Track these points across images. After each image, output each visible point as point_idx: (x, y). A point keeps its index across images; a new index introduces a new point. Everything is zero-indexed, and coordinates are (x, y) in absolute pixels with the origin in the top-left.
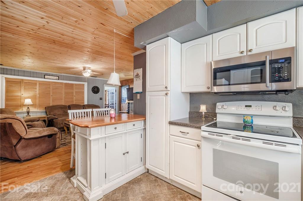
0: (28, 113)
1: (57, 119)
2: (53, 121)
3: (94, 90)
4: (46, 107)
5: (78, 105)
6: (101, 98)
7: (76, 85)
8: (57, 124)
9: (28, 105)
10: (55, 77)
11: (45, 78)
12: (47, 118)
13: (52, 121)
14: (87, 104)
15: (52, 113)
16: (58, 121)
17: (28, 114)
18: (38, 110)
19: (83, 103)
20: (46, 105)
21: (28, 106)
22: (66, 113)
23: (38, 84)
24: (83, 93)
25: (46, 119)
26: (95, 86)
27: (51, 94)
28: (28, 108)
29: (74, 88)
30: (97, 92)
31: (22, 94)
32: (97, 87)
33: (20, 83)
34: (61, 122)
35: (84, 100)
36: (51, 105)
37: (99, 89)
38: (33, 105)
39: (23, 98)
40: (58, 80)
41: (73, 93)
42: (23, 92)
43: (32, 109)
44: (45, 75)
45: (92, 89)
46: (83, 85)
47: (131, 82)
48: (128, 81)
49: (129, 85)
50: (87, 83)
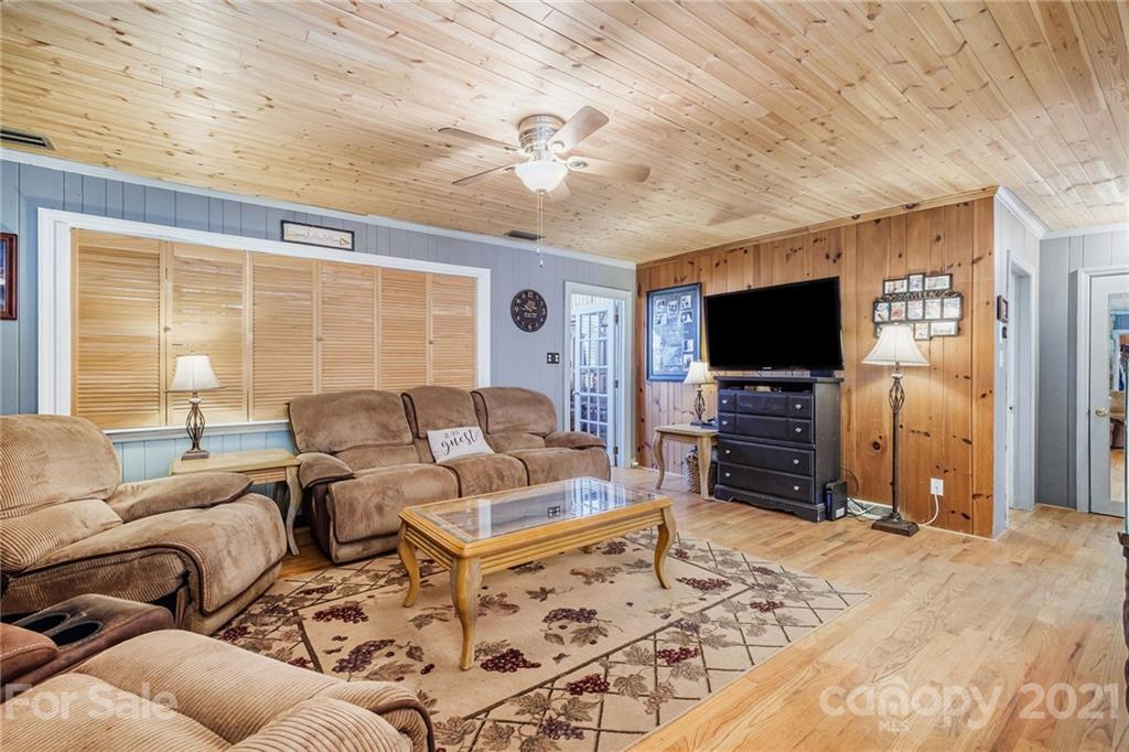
0: (195, 435)
1: (351, 477)
2: (327, 492)
3: (521, 313)
4: (288, 404)
5: (450, 390)
6: (553, 355)
7: (438, 279)
8: (352, 512)
9: (195, 394)
10: (338, 235)
11: (282, 239)
12: (294, 470)
13: (321, 488)
14: (488, 385)
15: (321, 439)
16: (357, 493)
17: (195, 445)
18: (252, 422)
19: (473, 378)
20: (293, 392)
21: (194, 399)
22: (394, 437)
23: (248, 271)
24: (470, 324)
25: (290, 477)
26: (526, 292)
27: (317, 331)
28: (195, 408)
29: (428, 298)
30: (537, 319)
31: (166, 329)
32: (535, 294)
33: (155, 263)
34: (376, 500)
35: (473, 366)
36: (316, 391)
37: (545, 306)
38: (224, 393)
39: (171, 350)
40: (353, 250)
41: (422, 324)
42: (170, 313)
43: (216, 417)
44: (283, 222)
45: (514, 304)
46: (473, 281)
47: (717, 265)
48: (692, 263)
49: (702, 281)
50: (488, 271)
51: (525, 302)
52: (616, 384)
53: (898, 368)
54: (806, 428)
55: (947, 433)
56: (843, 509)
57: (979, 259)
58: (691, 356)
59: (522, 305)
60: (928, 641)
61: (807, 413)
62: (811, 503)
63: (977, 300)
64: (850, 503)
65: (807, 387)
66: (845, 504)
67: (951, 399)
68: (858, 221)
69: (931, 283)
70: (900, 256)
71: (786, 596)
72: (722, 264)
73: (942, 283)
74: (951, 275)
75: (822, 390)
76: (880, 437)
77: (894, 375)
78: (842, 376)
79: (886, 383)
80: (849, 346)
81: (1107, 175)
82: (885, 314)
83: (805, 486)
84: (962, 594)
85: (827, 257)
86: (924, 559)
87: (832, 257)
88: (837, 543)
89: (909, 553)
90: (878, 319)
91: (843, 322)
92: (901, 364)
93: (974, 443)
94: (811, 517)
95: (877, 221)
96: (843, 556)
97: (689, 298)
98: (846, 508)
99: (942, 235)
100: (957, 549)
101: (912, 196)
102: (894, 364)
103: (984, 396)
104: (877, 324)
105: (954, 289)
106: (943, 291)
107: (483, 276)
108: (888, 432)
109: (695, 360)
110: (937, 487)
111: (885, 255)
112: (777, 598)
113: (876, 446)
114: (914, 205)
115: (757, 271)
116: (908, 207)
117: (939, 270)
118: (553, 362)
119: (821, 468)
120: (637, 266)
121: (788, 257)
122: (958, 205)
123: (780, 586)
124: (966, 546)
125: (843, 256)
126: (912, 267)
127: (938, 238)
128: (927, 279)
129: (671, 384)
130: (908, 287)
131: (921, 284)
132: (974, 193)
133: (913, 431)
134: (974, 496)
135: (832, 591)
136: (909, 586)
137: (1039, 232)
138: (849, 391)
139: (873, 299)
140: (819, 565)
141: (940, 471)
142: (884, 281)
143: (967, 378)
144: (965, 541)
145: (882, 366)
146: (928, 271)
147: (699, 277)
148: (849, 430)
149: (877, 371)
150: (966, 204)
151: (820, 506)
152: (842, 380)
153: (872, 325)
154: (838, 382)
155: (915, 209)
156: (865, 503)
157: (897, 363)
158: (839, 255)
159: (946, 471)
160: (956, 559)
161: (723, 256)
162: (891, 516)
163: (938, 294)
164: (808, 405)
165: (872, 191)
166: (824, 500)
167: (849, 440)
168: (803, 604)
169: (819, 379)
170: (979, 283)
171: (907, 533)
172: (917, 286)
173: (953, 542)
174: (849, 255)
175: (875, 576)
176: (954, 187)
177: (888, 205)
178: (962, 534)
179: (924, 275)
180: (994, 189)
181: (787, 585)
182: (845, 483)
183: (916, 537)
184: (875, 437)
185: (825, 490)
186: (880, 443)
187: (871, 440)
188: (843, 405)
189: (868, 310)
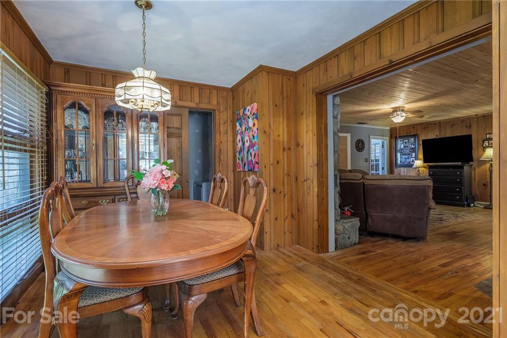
3: (358, 146)
6: (367, 159)
14: (350, 168)
19: (347, 166)
24: (346, 150)
26: (359, 140)
30: (362, 148)
32: (362, 140)
35: (346, 163)
37: (364, 144)
45: (356, 144)
46: (346, 137)
47: (424, 128)
48: (414, 128)
49: (418, 133)
50: (350, 134)
51: (359, 143)
52: (383, 169)
53: (491, 161)
54: (461, 179)
56: (473, 204)
58: (414, 159)
59: (358, 144)
61: (461, 175)
62: (463, 202)
64: (475, 203)
65: (462, 167)
68: (477, 116)
72: (426, 128)
75: (466, 168)
76: (486, 182)
77: (490, 163)
79: (488, 165)
80: (475, 154)
82: (487, 144)
83: (461, 197)
85: (466, 126)
87: (468, 126)
90: (484, 146)
91: (473, 147)
92: (492, 159)
94: (463, 206)
95: (484, 116)
97: (413, 139)
102: (490, 159)
104: (484, 147)
107: (349, 136)
108: (488, 180)
109: (416, 159)
113: (484, 185)
115: (440, 131)
118: (367, 161)
119: (466, 191)
120: (391, 128)
121: (452, 126)
125: (472, 127)
129: (405, 168)
138: (475, 168)
139: (483, 139)
142: (486, 134)
147: (417, 132)
148: (475, 180)
149: (485, 162)
151: (466, 203)
152: (473, 165)
153: (482, 148)
154: (471, 166)
156: (480, 203)
158: (470, 126)
161: (426, 126)
162: (490, 205)
164: (461, 173)
166: (467, 201)
167: (475, 184)
169: (465, 165)
174: (474, 127)
182: (474, 197)
184: (484, 182)
185: (467, 198)
186: (486, 184)
187: (483, 183)
188: (473, 172)
189: (481, 143)
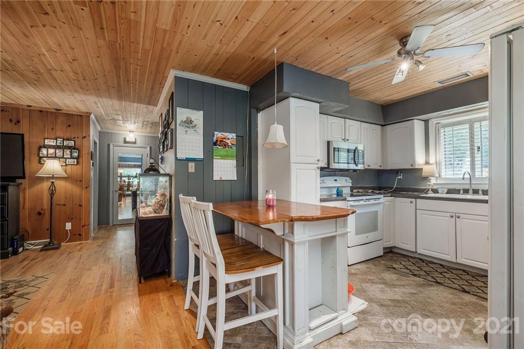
53: (53, 177)
55: (73, 203)
56: (22, 248)
57: (85, 137)
60: (83, 275)
62: (5, 249)
63: (84, 152)
64: (26, 244)
66: (23, 246)
67: (74, 190)
68: (30, 108)
69: (66, 143)
70: (53, 129)
71: (15, 288)
73: (72, 143)
74: (75, 141)
75: (11, 189)
76: (42, 209)
77: (51, 181)
78: (20, 182)
79: (46, 185)
80: (30, 165)
81: (121, 119)
82: (45, 153)
84: (87, 259)
85: (11, 121)
86: (69, 254)
87: (14, 121)
88: (26, 262)
89: (62, 254)
90: (41, 155)
92: (55, 176)
93: (83, 206)
95: (41, 111)
96: (33, 265)
98: (24, 247)
99: (71, 124)
100: (79, 247)
101: (60, 107)
102: (51, 176)
103: (87, 188)
104: (41, 158)
105: (76, 147)
106: (72, 147)
108: (47, 207)
110: (68, 226)
111: (45, 127)
112: (11, 291)
113: (39, 214)
114: (59, 110)
116: (56, 109)
117: (70, 138)
119: (10, 229)
122: (77, 115)
123: (9, 287)
124: (81, 245)
125: (21, 122)
126: (58, 135)
127: (70, 126)
128: (65, 141)
130: (56, 143)
131: (62, 143)
132: (83, 113)
133: (58, 205)
134: (83, 226)
135: (37, 277)
136: (68, 264)
137: (99, 129)
138: (24, 189)
139: (38, 146)
140: (23, 272)
141: (70, 219)
142: (45, 139)
143: (80, 181)
144: (80, 244)
145: (43, 177)
146: (65, 138)
148: (24, 208)
149: (41, 179)
150: (80, 115)
151: (10, 249)
152: (21, 184)
153: (38, 158)
154: (19, 185)
155: (60, 111)
156: (33, 242)
157: (53, 176)
158: (18, 122)
159: (72, 219)
160: (80, 250)
162: (50, 243)
163: (69, 147)
165: (44, 100)
166: (12, 245)
167: (24, 214)
168: (26, 287)
169: (11, 184)
170: (85, 146)
171: (58, 248)
172: (60, 143)
173: (76, 246)
174: (25, 123)
175: (53, 266)
176: (77, 108)
177: (48, 106)
178: (78, 242)
179: (64, 140)
180: (91, 114)
181: (12, 285)
182: (23, 234)
183: (62, 249)
184: (39, 210)
185: (13, 240)
186: (42, 212)
187: (37, 211)
188: (21, 195)
189: (35, 150)
